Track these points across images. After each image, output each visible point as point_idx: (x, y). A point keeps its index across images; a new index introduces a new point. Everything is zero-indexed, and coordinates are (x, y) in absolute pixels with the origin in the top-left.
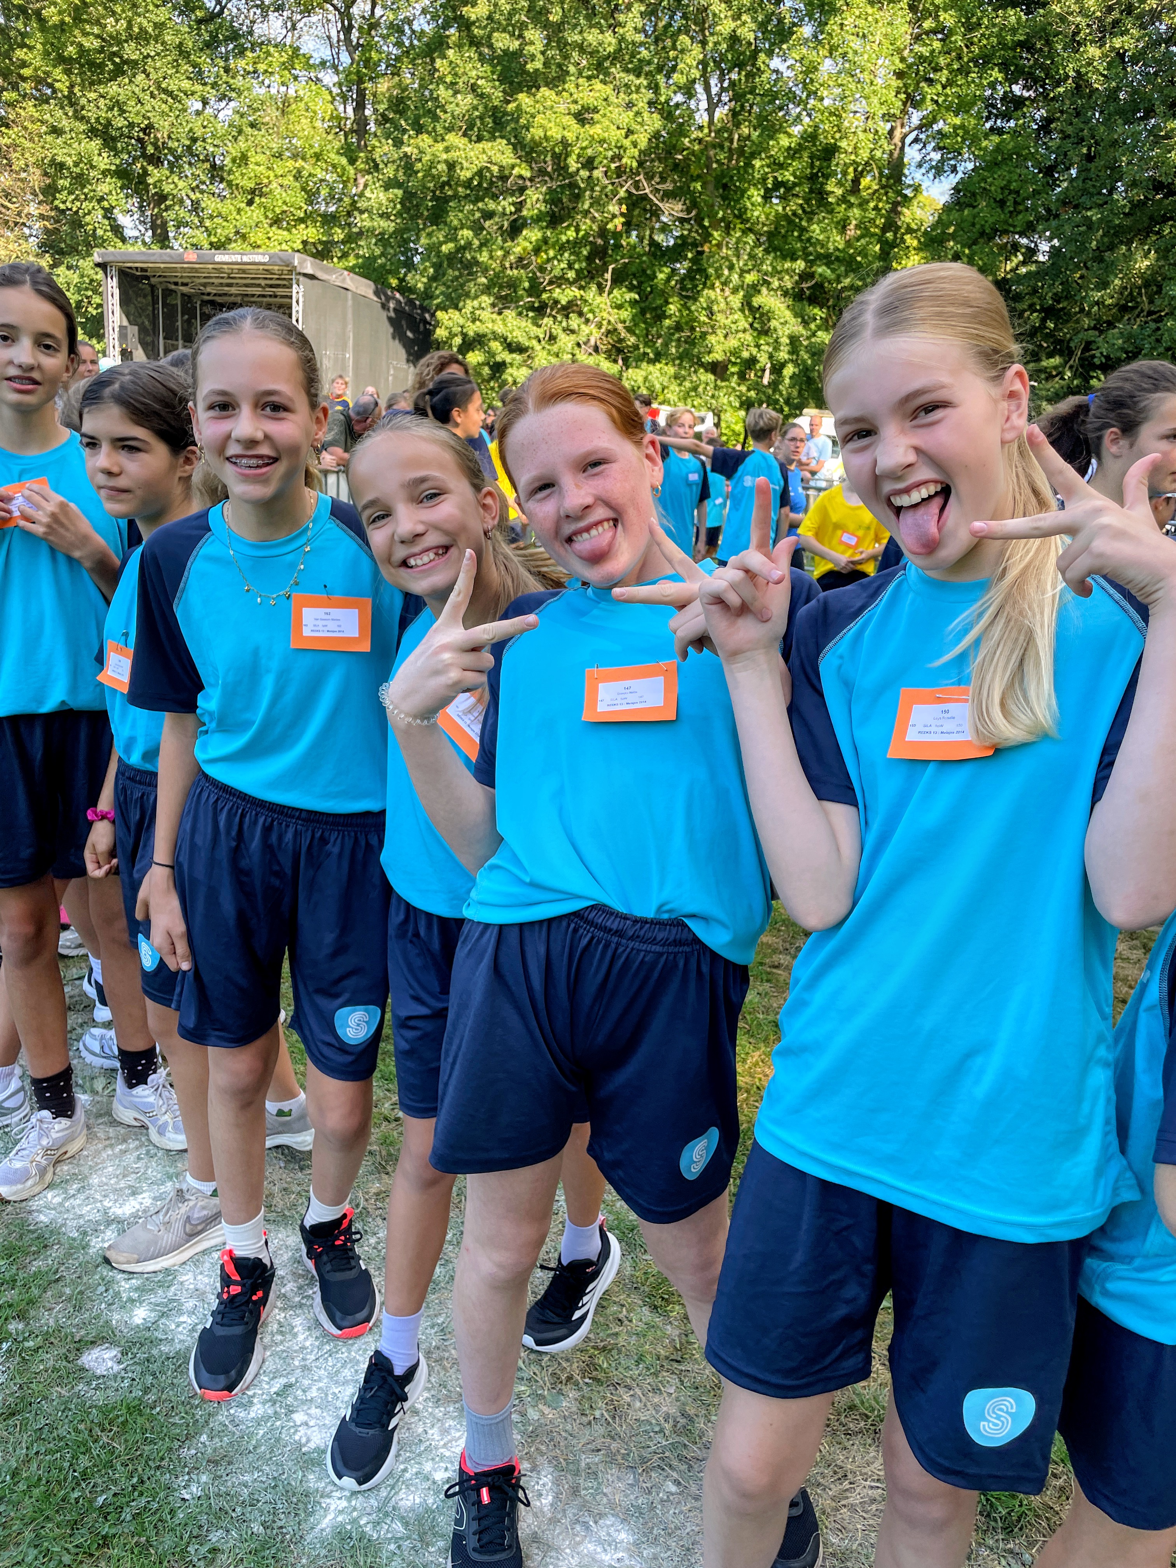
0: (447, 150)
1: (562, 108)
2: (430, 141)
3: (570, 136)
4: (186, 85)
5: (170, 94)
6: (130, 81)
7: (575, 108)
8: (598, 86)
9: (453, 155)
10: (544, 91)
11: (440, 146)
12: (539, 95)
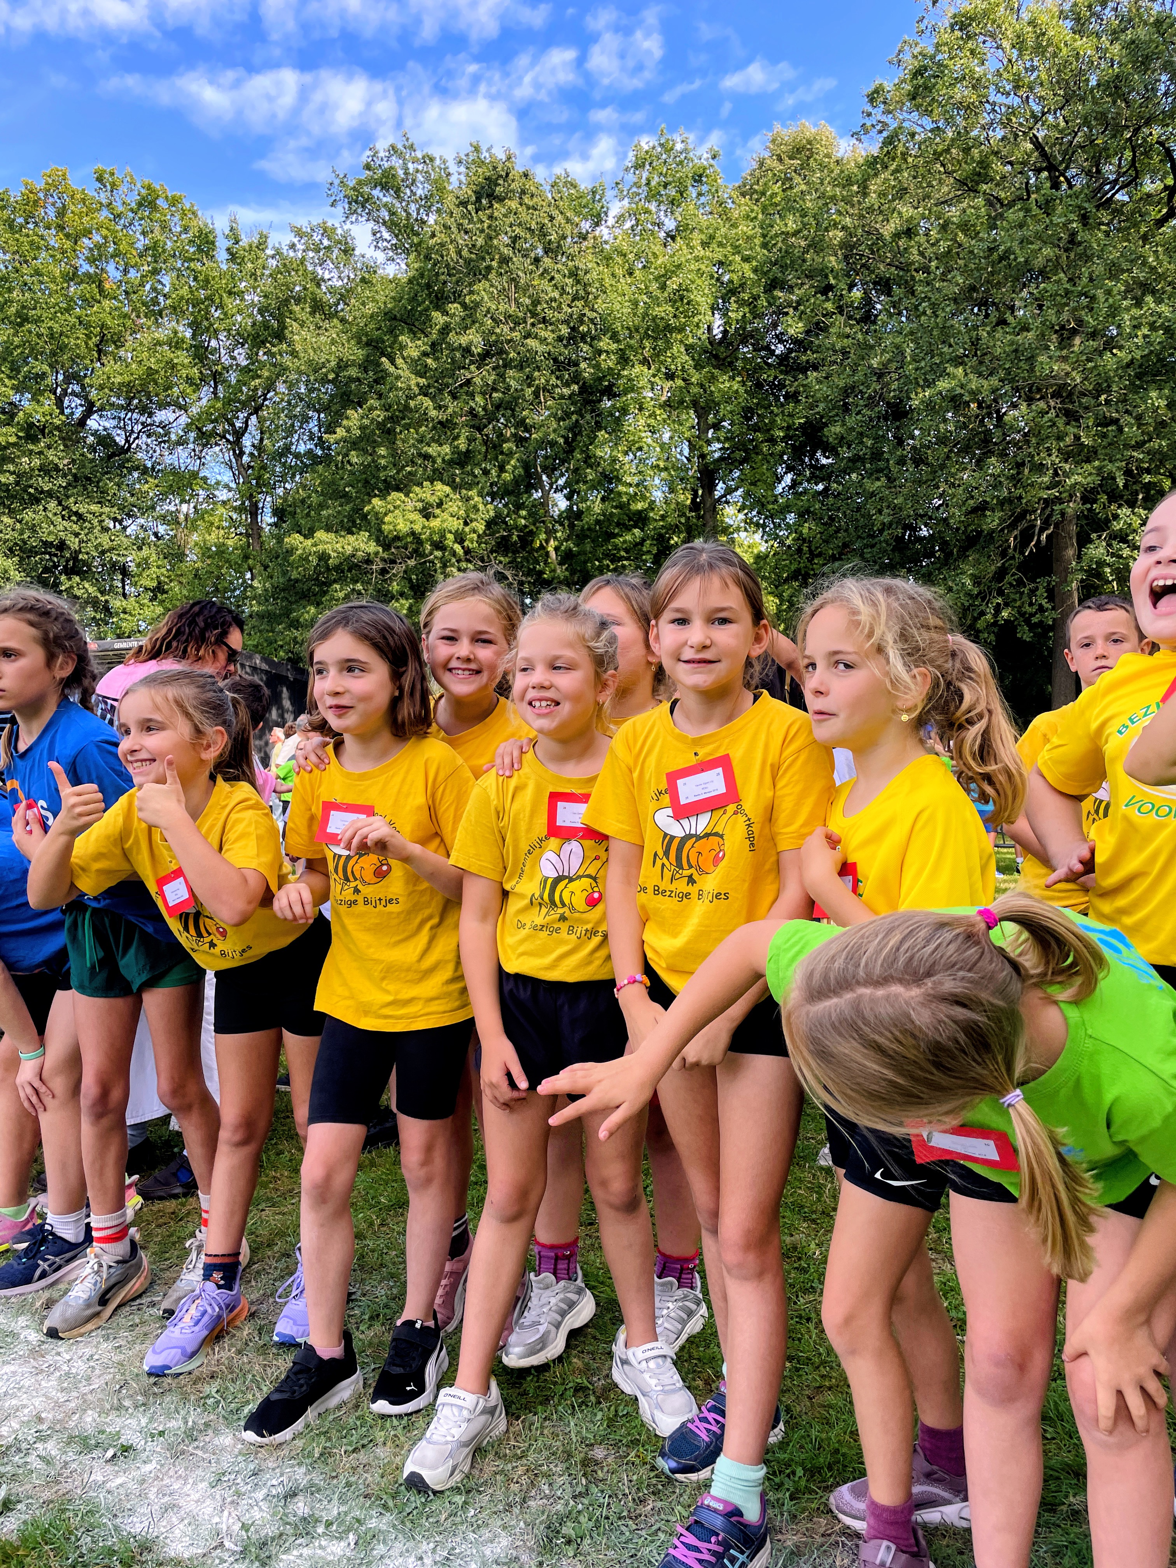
0: (315, 545)
1: (410, 505)
2: (301, 538)
3: (417, 528)
4: (94, 508)
5: (80, 516)
6: (45, 509)
7: (420, 505)
8: (439, 486)
9: (320, 548)
10: (394, 495)
11: (309, 542)
12: (389, 498)
